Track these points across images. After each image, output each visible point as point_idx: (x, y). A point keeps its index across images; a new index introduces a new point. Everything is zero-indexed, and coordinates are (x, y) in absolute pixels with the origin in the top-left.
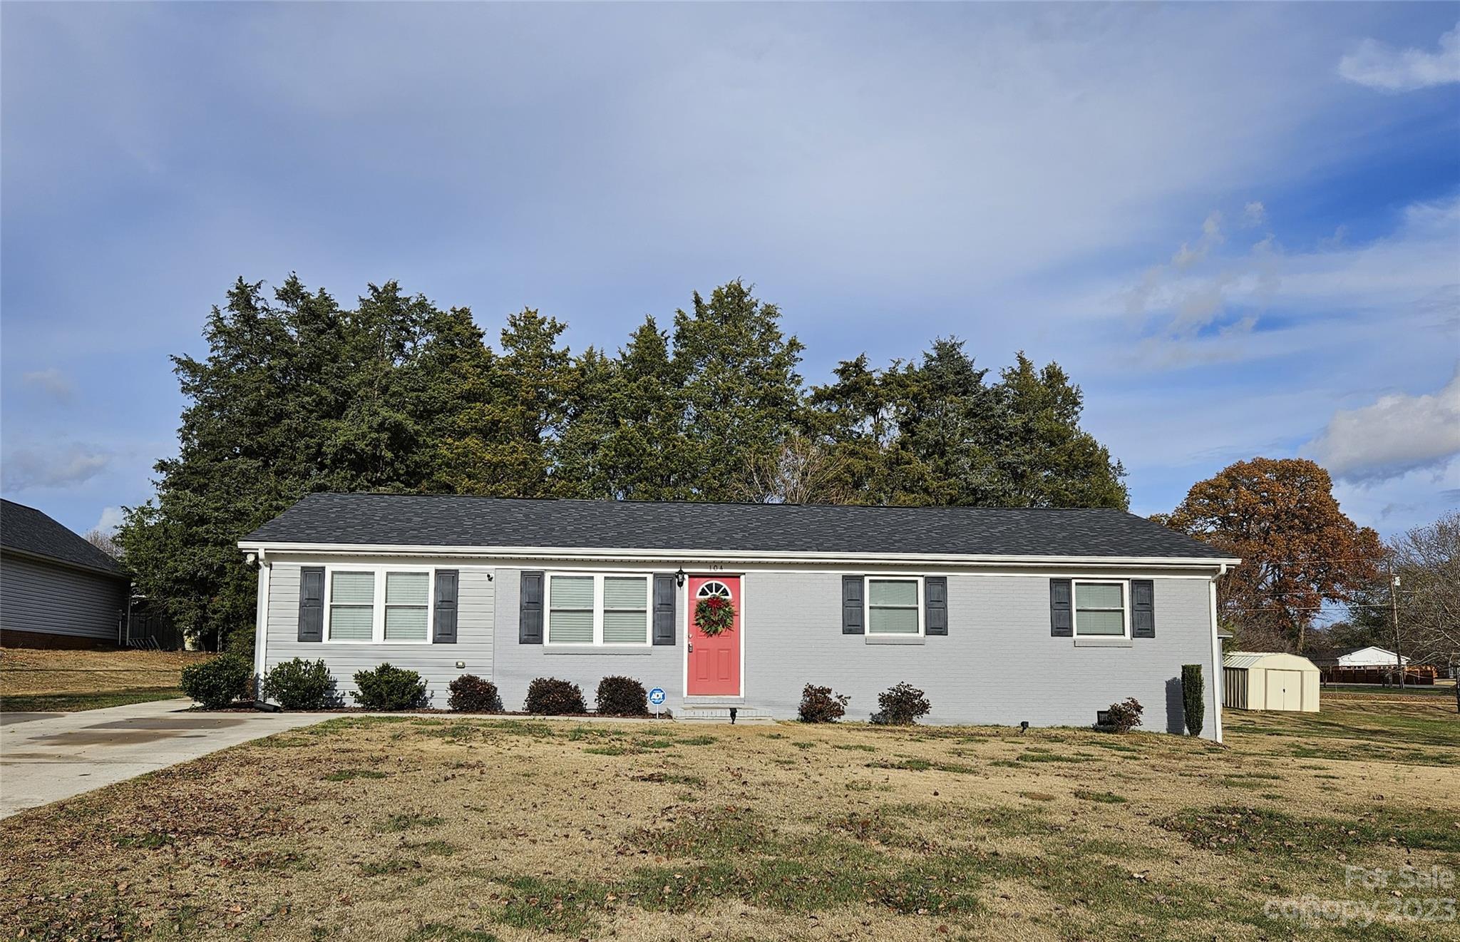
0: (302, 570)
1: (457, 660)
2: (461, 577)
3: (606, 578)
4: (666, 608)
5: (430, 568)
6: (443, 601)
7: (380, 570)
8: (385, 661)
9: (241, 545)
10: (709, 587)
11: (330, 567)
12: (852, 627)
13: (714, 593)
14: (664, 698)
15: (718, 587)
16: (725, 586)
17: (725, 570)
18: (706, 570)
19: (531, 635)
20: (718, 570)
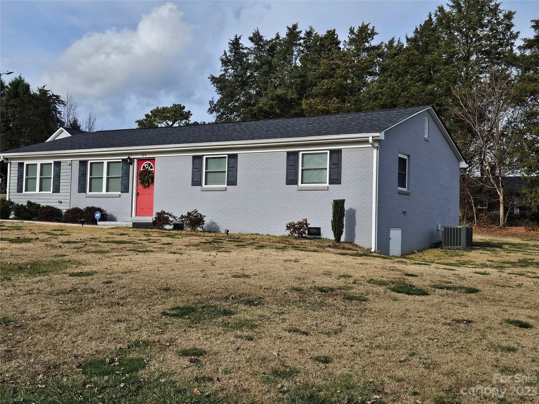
0: (18, 164)
1: (59, 200)
2: (62, 164)
3: (108, 162)
4: (125, 175)
5: (52, 161)
6: (56, 175)
7: (39, 162)
10: (146, 164)
11: (26, 162)
12: (197, 183)
13: (148, 167)
15: (149, 164)
16: (152, 164)
17: (147, 156)
18: (140, 157)
19: (82, 189)
20: (145, 156)
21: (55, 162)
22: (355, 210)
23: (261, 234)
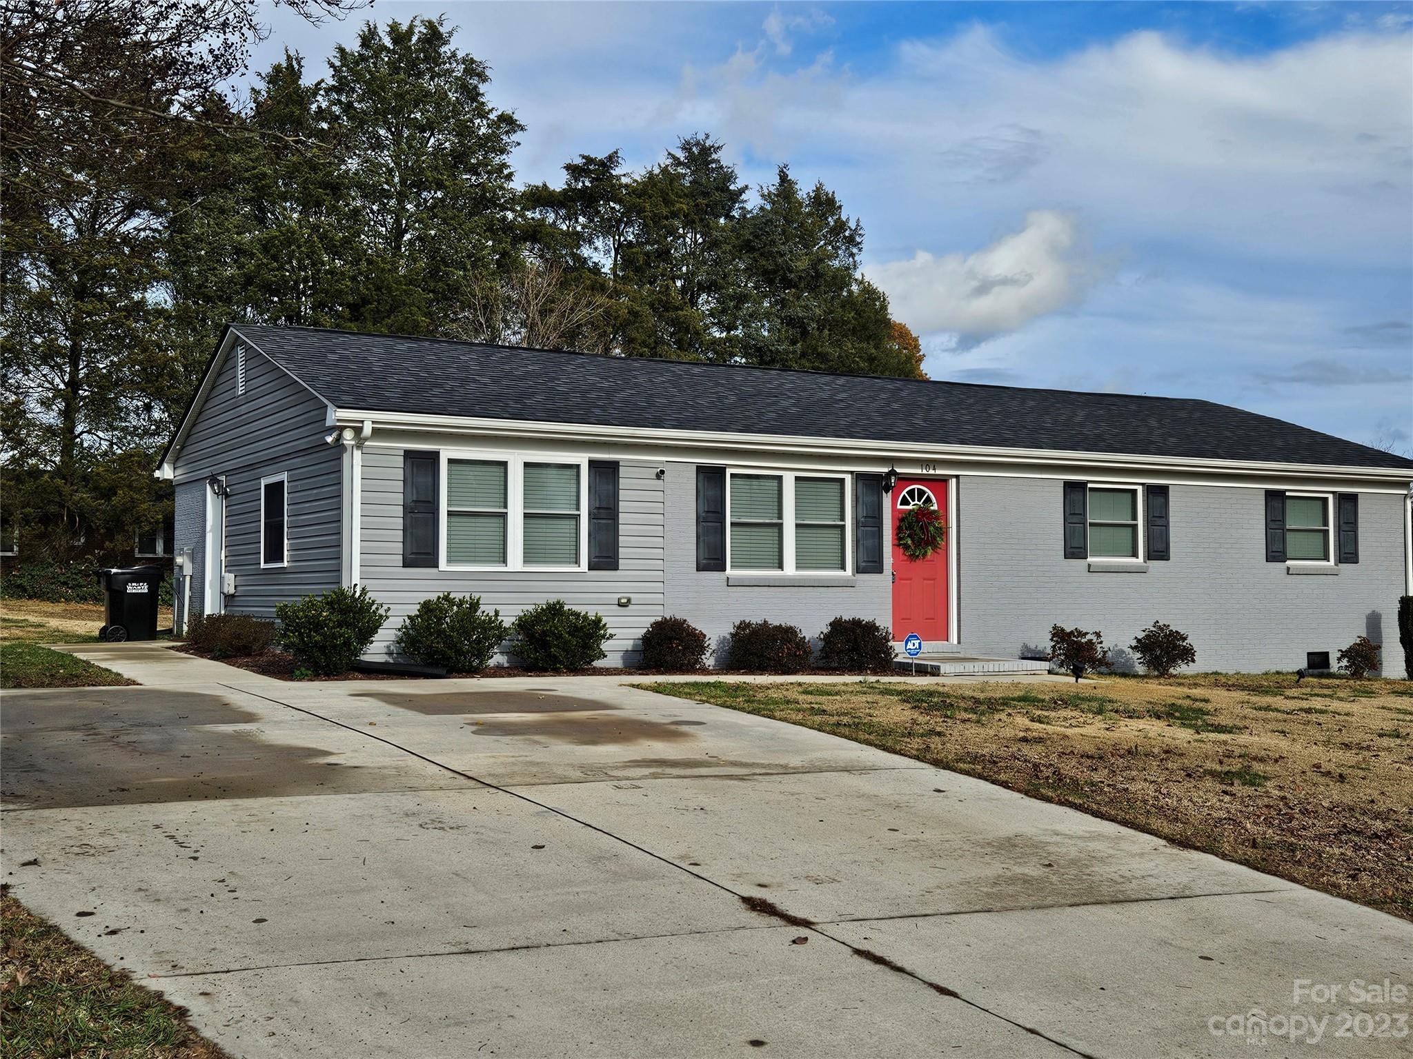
0: (405, 456)
1: (619, 596)
2: (623, 471)
3: (797, 479)
4: (870, 522)
5: (581, 459)
6: (599, 508)
7: (516, 459)
8: (553, 598)
9: (335, 415)
10: (911, 493)
11: (448, 452)
12: (1074, 550)
13: (916, 502)
14: (920, 648)
15: (921, 493)
16: (929, 492)
17: (938, 472)
18: (919, 471)
19: (711, 559)
20: (931, 472)
21: (592, 464)
22: (1380, 615)
23: (1224, 672)
